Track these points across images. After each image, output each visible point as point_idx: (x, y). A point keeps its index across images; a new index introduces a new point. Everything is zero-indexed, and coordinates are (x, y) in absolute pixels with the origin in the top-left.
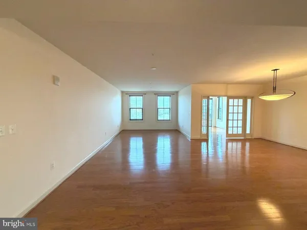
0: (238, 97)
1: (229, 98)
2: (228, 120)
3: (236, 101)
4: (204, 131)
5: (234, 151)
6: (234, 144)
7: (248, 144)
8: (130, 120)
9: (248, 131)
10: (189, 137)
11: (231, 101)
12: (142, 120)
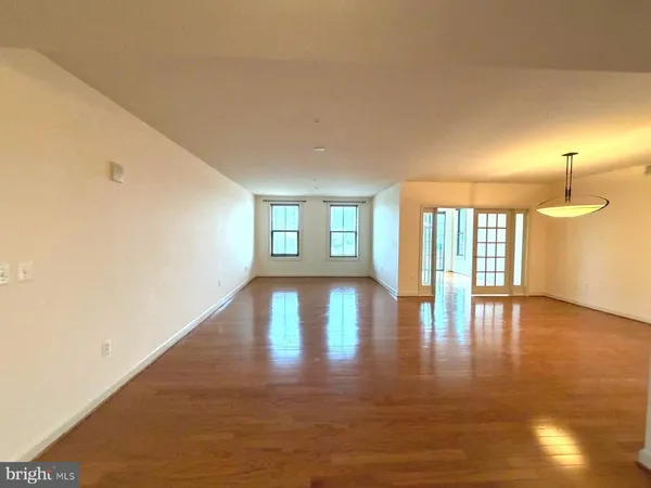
0: (497, 210)
1: (478, 210)
2: (475, 257)
3: (492, 217)
4: (426, 280)
5: (488, 323)
6: (489, 308)
7: (516, 309)
8: (272, 255)
9: (517, 281)
10: (395, 293)
11: (482, 217)
12: (298, 255)
